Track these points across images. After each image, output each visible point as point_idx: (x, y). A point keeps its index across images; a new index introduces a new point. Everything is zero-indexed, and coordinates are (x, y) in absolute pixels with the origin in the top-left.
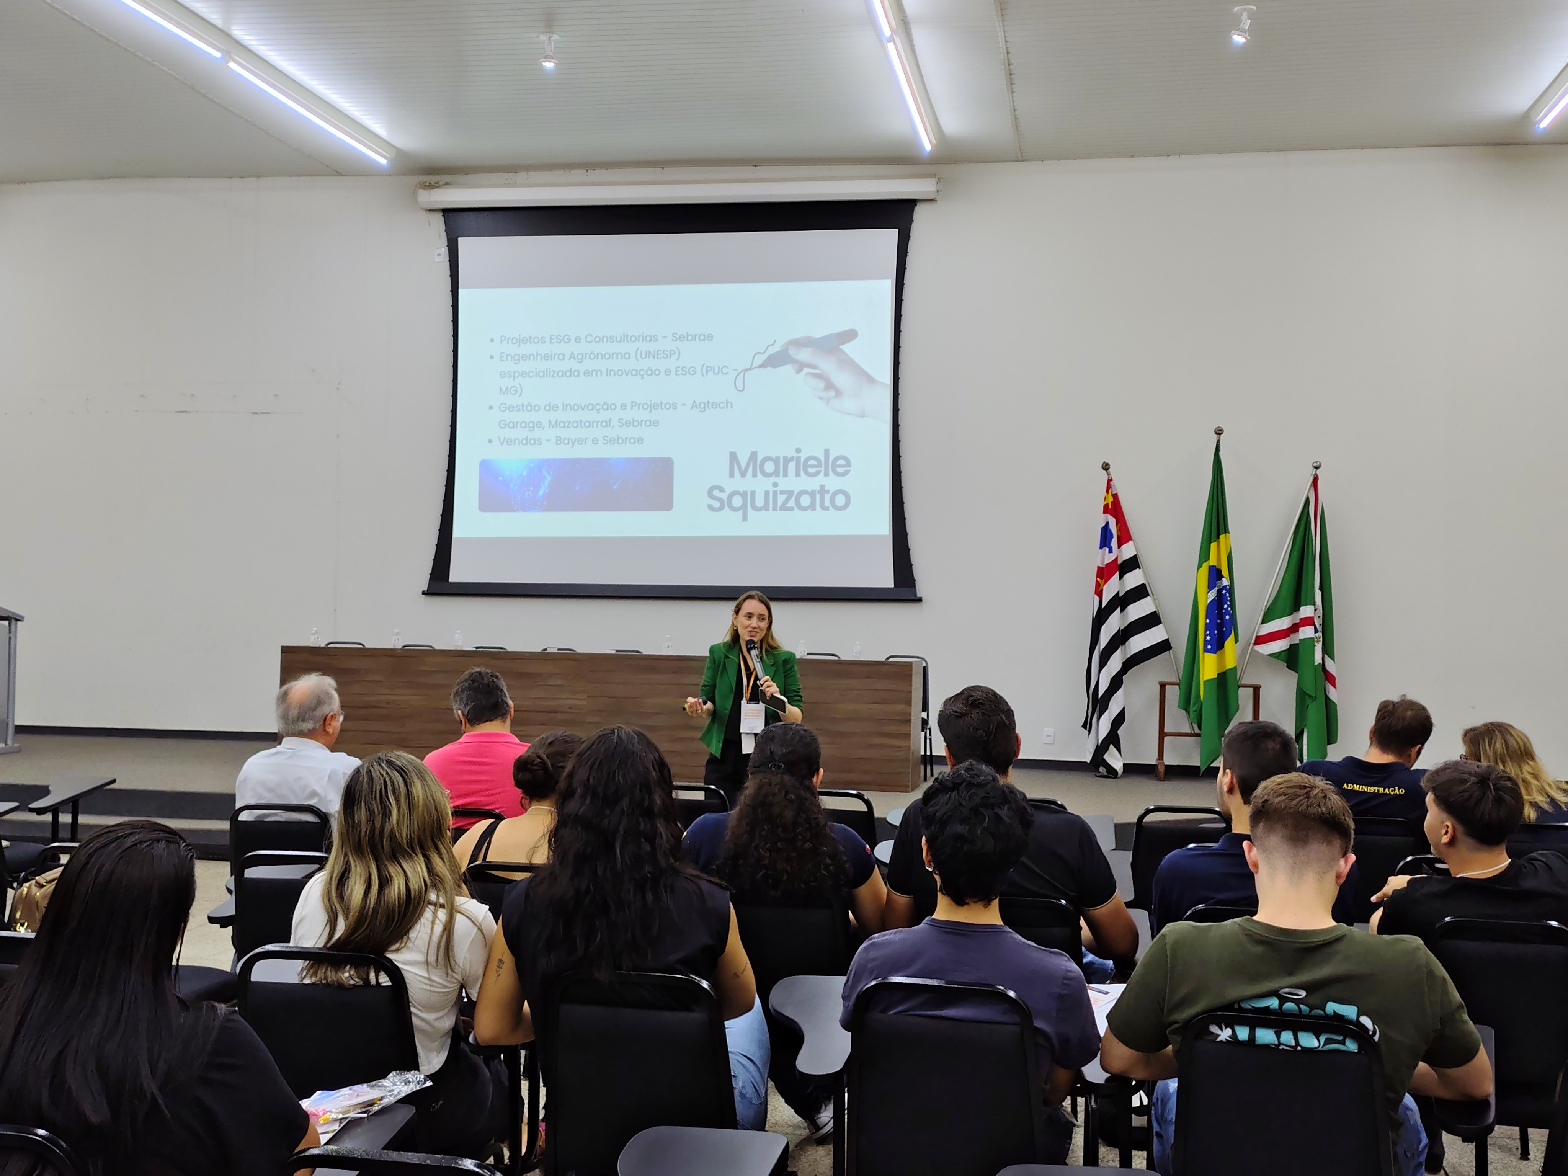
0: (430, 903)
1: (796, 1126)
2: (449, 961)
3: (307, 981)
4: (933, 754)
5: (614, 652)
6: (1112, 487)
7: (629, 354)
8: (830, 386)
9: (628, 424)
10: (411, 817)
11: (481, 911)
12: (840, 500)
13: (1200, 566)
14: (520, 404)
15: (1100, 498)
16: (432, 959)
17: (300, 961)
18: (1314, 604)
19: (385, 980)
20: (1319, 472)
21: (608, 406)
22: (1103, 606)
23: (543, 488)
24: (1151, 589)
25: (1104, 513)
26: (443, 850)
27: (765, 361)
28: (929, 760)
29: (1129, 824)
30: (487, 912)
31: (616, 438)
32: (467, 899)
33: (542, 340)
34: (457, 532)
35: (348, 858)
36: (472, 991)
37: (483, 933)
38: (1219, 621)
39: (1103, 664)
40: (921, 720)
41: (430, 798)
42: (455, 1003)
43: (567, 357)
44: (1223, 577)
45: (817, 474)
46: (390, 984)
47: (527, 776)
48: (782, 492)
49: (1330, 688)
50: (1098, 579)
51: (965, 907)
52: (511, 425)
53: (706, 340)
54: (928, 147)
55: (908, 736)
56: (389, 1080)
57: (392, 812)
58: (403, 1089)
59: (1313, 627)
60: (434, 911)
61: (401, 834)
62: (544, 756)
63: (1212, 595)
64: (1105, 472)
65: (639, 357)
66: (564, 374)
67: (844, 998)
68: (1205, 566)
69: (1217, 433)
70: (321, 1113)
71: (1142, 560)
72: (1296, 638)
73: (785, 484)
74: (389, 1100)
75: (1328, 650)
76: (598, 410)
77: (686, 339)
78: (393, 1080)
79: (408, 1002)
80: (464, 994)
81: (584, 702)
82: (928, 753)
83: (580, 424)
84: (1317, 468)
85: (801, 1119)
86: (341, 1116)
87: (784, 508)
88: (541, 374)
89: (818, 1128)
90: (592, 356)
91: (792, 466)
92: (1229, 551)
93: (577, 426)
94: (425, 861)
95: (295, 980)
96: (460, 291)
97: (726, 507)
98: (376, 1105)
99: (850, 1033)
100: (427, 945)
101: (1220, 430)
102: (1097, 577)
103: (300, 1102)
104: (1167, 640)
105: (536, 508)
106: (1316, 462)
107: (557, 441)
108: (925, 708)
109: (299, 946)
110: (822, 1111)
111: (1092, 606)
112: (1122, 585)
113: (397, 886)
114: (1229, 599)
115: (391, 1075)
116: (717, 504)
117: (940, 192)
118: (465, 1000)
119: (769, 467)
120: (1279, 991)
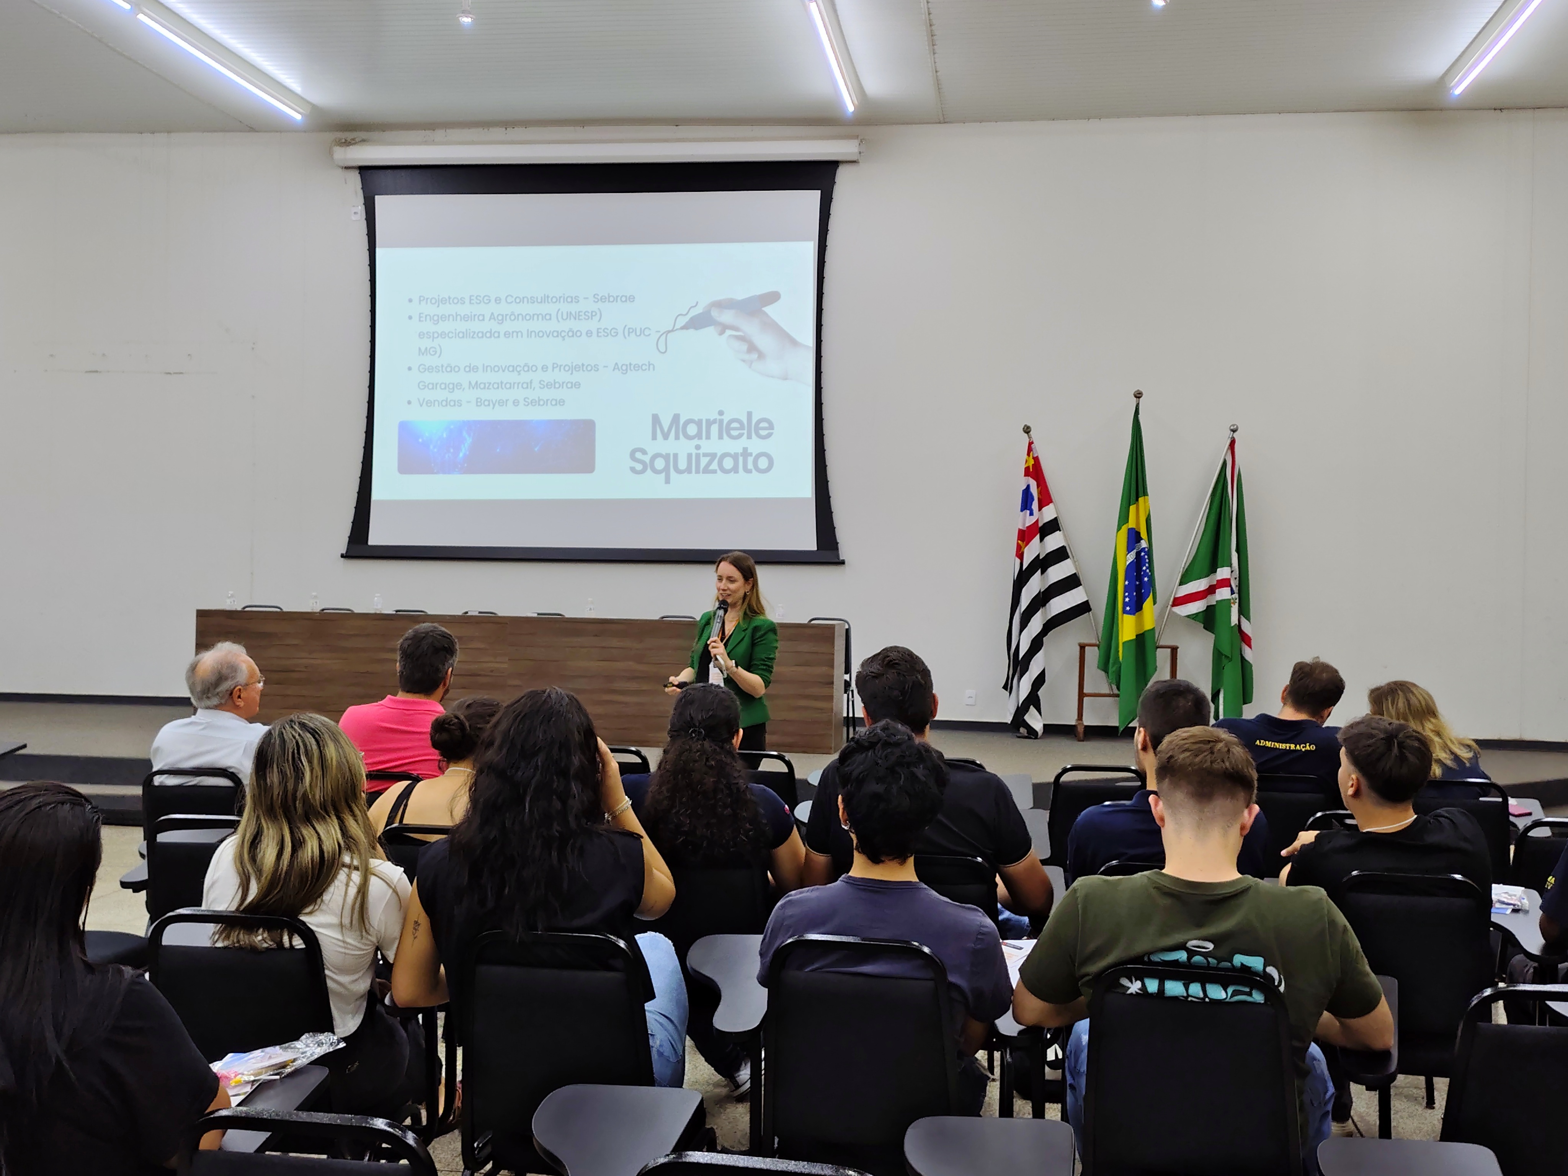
0: (344, 865)
1: (717, 1085)
2: (364, 923)
3: (219, 945)
4: (856, 716)
5: (536, 615)
6: (1034, 450)
7: (550, 315)
8: (752, 348)
9: (549, 386)
10: (325, 779)
11: (396, 873)
12: (763, 463)
13: (1119, 529)
14: (440, 365)
15: (1021, 461)
16: (346, 921)
17: (212, 924)
18: (1230, 565)
19: (298, 943)
20: (1236, 435)
21: (528, 368)
22: (1024, 568)
23: (463, 450)
24: (1071, 551)
25: (1025, 475)
26: (357, 812)
27: (687, 323)
28: (851, 722)
29: (1049, 784)
30: (402, 874)
31: (537, 399)
32: (381, 861)
33: (462, 301)
34: (377, 494)
35: (260, 820)
36: (388, 952)
37: (398, 895)
38: (1137, 583)
39: (1024, 625)
40: (843, 682)
41: (344, 760)
42: (371, 965)
43: (487, 318)
44: (1142, 539)
45: (740, 436)
46: (303, 946)
47: (445, 736)
48: (705, 455)
49: (1246, 648)
50: (1019, 541)
51: (881, 865)
52: (431, 386)
53: (628, 301)
54: (851, 108)
55: (830, 698)
56: (302, 1042)
57: (305, 775)
58: (316, 1051)
59: (1230, 588)
60: (348, 873)
61: (314, 796)
62: (462, 717)
63: (1131, 557)
64: (1026, 434)
65: (560, 319)
66: (484, 335)
67: (761, 954)
68: (1124, 529)
69: (1136, 397)
70: (233, 1075)
71: (1062, 522)
72: (1213, 600)
73: (708, 446)
74: (302, 1062)
75: (1244, 611)
76: (519, 372)
77: (607, 300)
78: (306, 1042)
79: (323, 965)
80: (379, 957)
81: (505, 666)
82: (851, 715)
83: (500, 385)
84: (1234, 431)
85: (721, 1077)
86: (252, 1078)
87: (706, 470)
88: (461, 335)
89: (738, 1086)
90: (513, 317)
91: (715, 429)
92: (1147, 513)
93: (498, 388)
94: (339, 823)
95: (208, 944)
96: (377, 250)
97: (649, 469)
98: (288, 1067)
99: (767, 989)
100: (341, 907)
101: (1140, 393)
102: (1018, 540)
103: (211, 1065)
104: (1087, 602)
105: (457, 470)
106: (1233, 425)
107: (477, 402)
108: (848, 670)
109: (211, 909)
110: (741, 1069)
111: (1013, 568)
112: (1043, 548)
113: (311, 848)
114: (1147, 561)
115: (304, 1037)
116: (639, 467)
117: (862, 154)
118: (381, 962)
119: (692, 430)
120: (1186, 943)
